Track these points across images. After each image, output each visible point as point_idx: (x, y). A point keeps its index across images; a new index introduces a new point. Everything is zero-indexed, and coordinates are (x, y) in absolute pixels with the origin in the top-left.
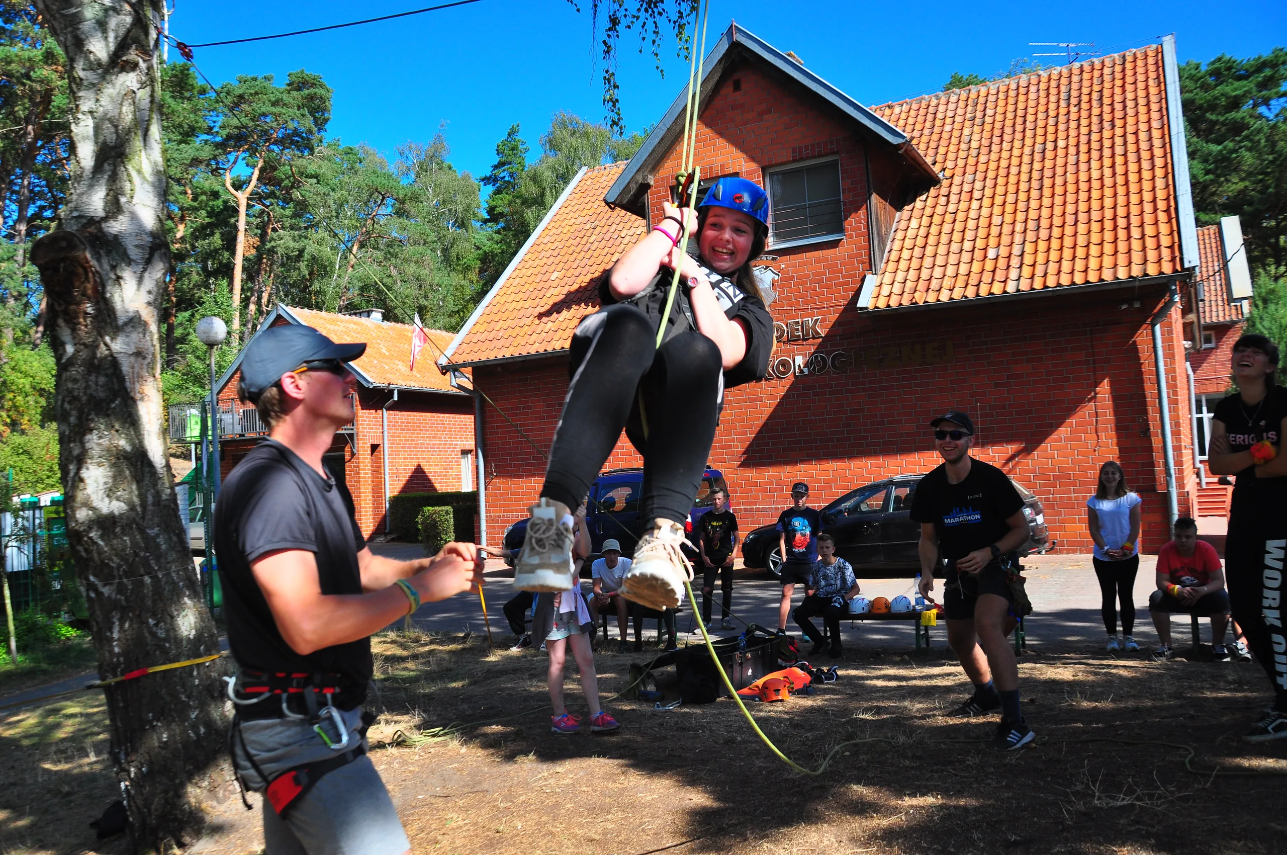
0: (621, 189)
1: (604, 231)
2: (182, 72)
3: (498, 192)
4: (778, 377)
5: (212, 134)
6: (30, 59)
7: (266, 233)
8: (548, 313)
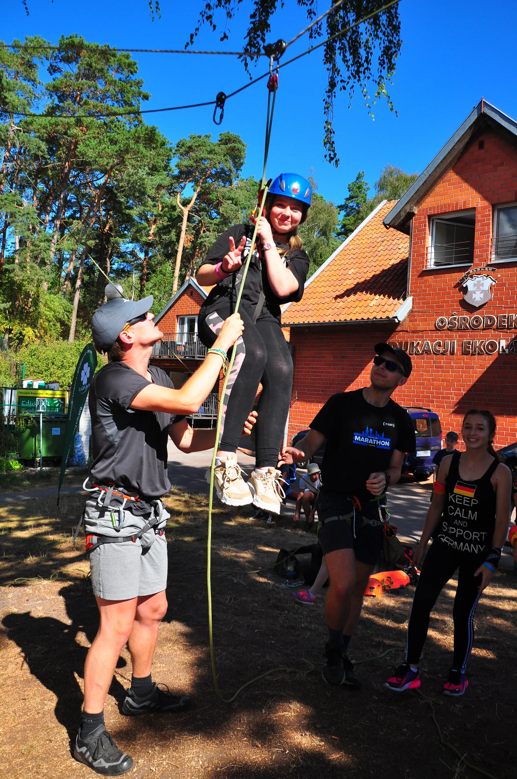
0: (395, 215)
1: (389, 244)
2: (151, 132)
3: (348, 215)
4: (487, 353)
5: (167, 171)
6: (68, 123)
7: (200, 233)
8: (341, 296)
